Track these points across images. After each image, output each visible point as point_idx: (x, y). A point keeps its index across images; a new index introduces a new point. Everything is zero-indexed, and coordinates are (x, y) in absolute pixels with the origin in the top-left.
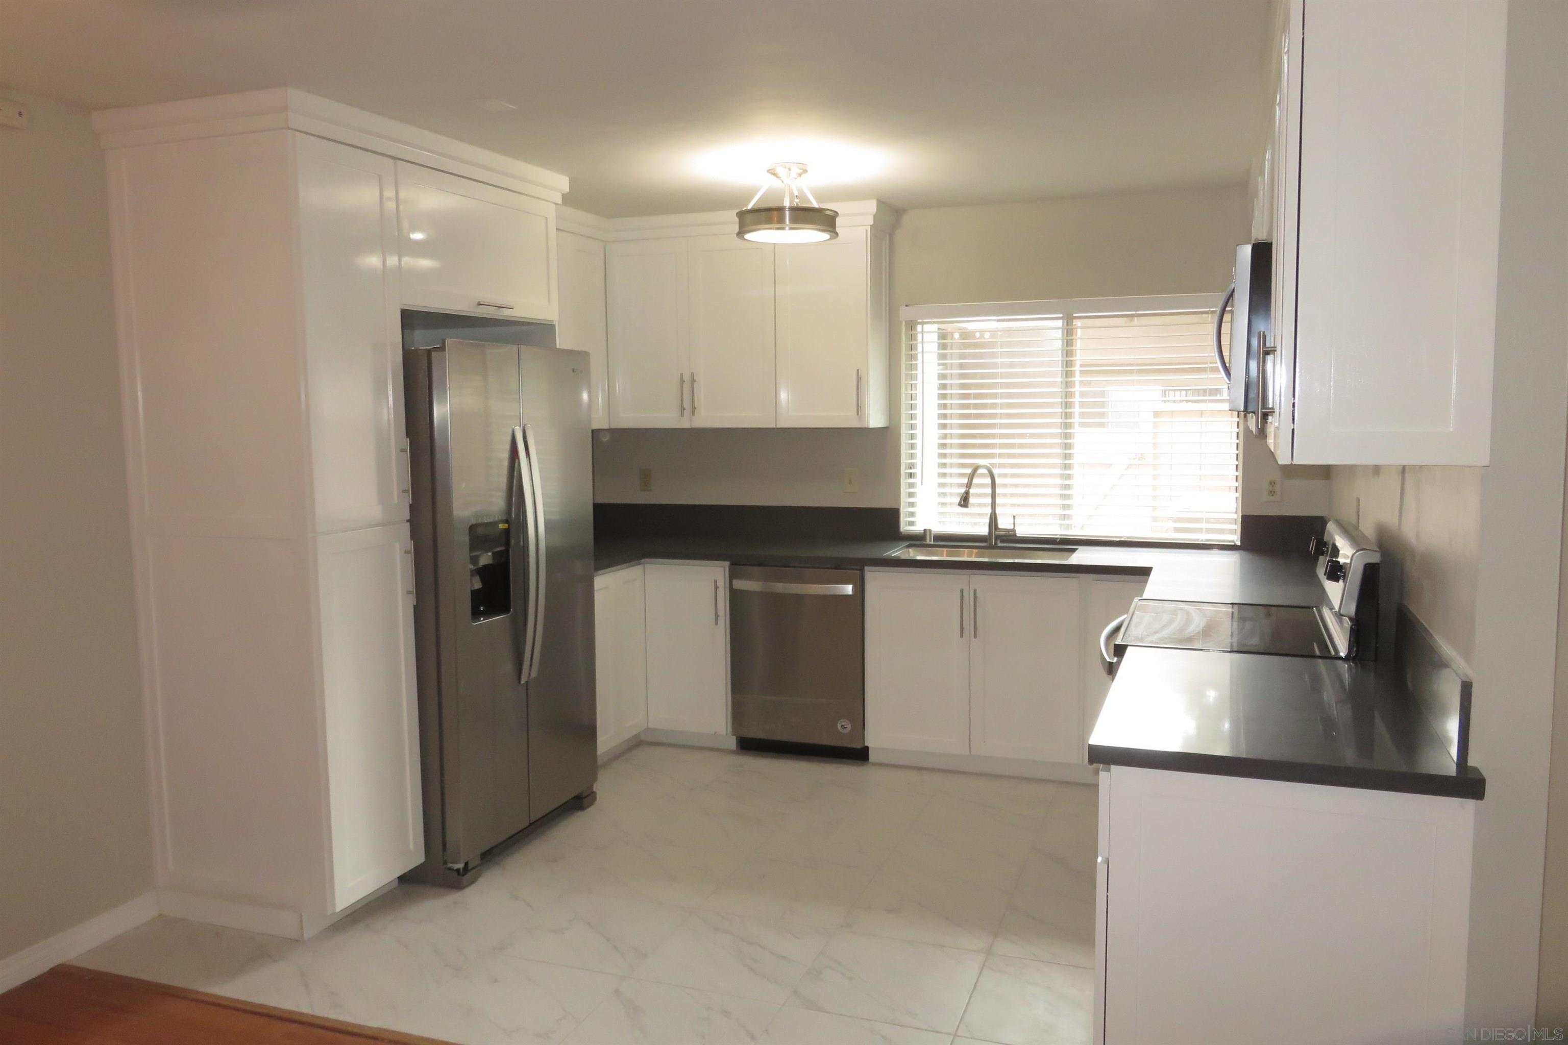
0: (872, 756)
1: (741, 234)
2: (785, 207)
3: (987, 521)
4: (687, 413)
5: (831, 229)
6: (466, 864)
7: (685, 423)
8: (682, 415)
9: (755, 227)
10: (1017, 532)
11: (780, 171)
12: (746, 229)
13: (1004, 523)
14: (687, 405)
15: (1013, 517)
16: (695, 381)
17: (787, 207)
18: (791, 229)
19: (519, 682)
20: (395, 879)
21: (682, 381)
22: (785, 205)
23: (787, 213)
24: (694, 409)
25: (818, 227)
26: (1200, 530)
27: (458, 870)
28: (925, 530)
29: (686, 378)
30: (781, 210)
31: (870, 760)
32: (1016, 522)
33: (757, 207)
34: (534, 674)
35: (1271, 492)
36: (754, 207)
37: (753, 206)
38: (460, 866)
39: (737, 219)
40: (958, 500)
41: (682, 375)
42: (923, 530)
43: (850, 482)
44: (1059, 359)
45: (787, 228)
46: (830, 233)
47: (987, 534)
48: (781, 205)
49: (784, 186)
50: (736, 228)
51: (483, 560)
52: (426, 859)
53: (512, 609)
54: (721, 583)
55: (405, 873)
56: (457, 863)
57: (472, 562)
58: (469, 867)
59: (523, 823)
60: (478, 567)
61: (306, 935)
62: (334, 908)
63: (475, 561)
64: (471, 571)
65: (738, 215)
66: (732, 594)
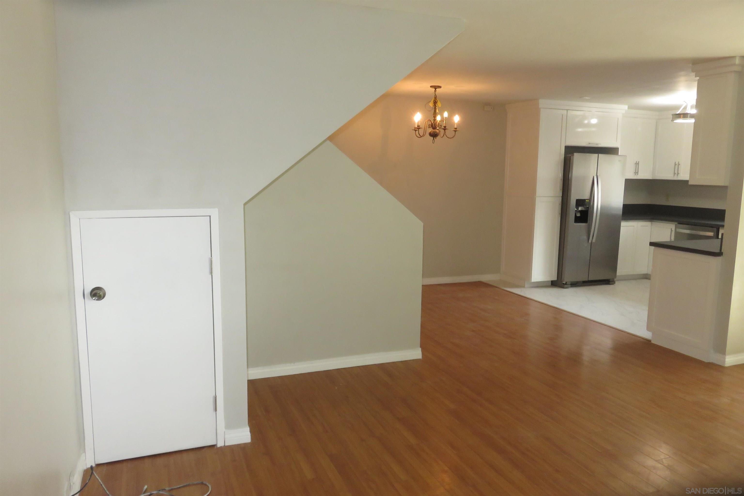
4: (676, 175)
6: (566, 282)
7: (675, 178)
8: (674, 175)
9: (676, 119)
14: (676, 172)
16: (680, 164)
19: (588, 242)
20: (550, 281)
21: (675, 165)
24: (678, 174)
27: (564, 284)
29: (677, 163)
34: (594, 240)
37: (680, 112)
38: (565, 283)
39: (672, 116)
41: (675, 163)
45: (688, 119)
50: (671, 119)
51: (580, 209)
52: (557, 279)
53: (588, 223)
54: (673, 229)
55: (552, 281)
56: (564, 282)
57: (577, 209)
58: (567, 283)
59: (586, 279)
60: (578, 210)
61: (526, 286)
62: (531, 280)
63: (578, 208)
64: (576, 211)
65: (673, 115)
66: (677, 233)
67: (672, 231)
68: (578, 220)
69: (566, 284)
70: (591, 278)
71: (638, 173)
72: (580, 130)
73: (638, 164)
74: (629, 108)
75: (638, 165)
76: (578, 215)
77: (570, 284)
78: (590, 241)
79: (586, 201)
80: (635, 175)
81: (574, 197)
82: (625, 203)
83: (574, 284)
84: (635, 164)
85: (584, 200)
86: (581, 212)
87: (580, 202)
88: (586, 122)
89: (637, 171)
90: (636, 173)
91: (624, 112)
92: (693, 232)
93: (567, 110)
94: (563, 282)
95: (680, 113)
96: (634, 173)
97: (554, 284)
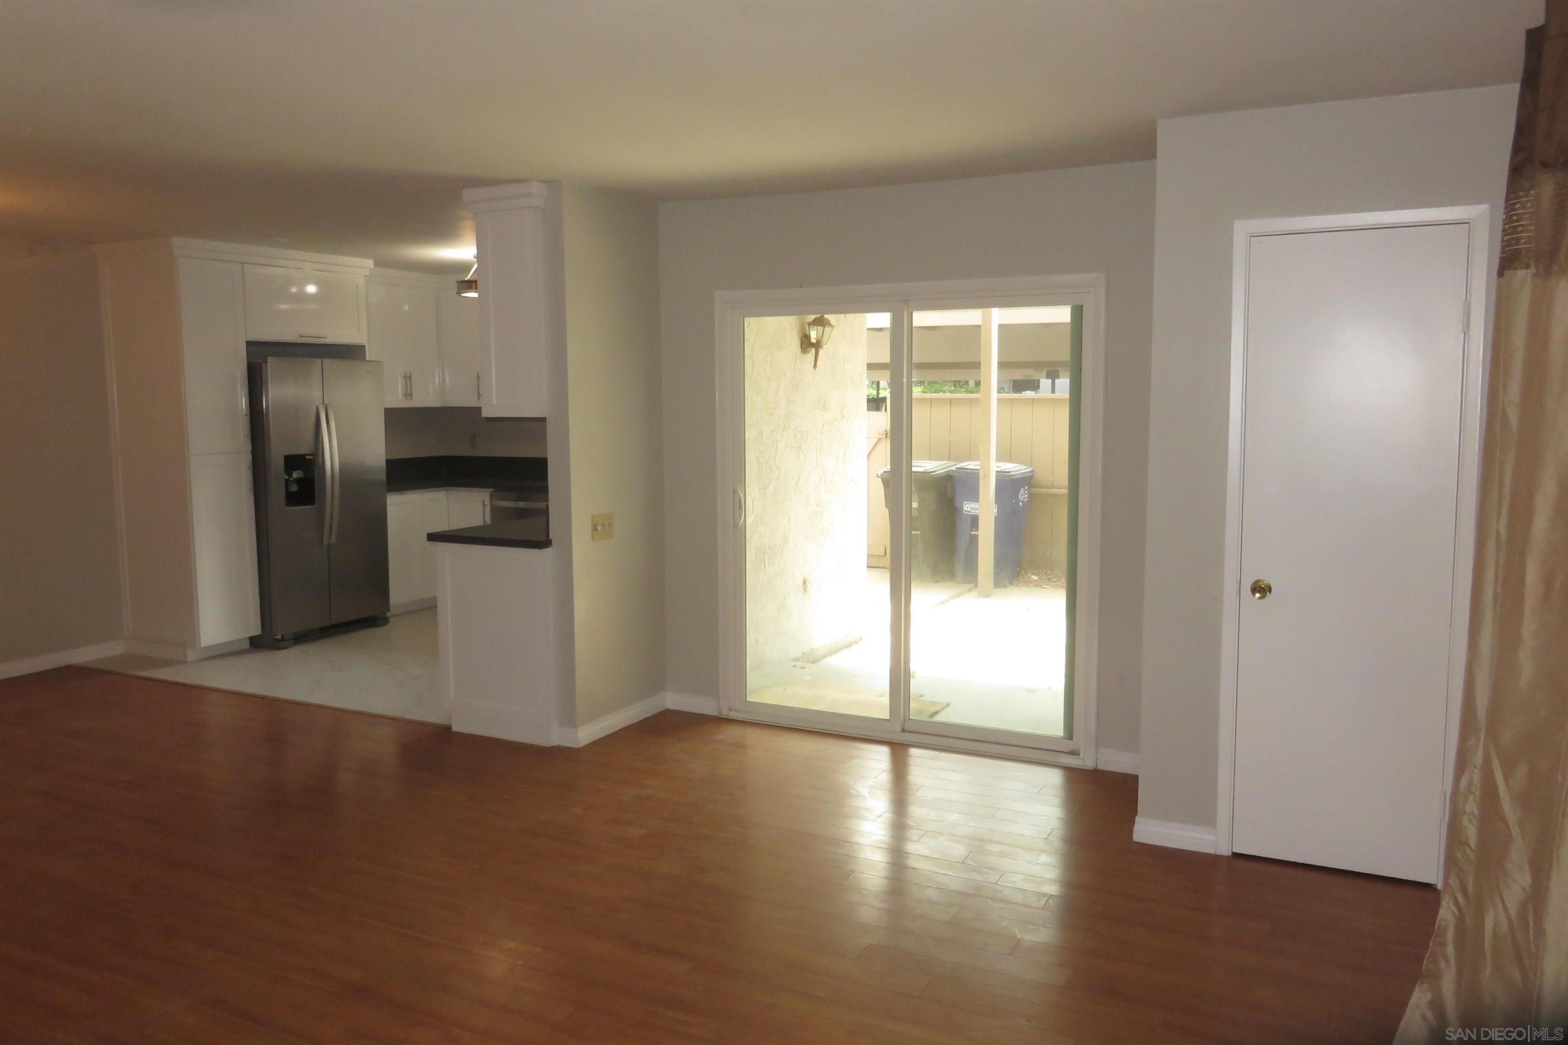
1: (459, 293)
6: (283, 636)
9: (465, 291)
19: (322, 544)
20: (246, 638)
27: (278, 640)
34: (334, 540)
38: (279, 637)
39: (456, 285)
50: (456, 290)
51: (295, 475)
52: (262, 633)
53: (317, 503)
54: (487, 502)
55: (252, 639)
56: (276, 635)
57: (287, 476)
58: (286, 638)
59: (325, 623)
60: (292, 479)
61: (189, 659)
62: (200, 644)
63: (290, 475)
64: (287, 481)
65: (457, 282)
66: (494, 509)
67: (484, 505)
68: (293, 499)
69: (283, 639)
70: (336, 619)
71: (411, 395)
72: (283, 307)
73: (410, 377)
74: (376, 265)
75: (411, 381)
76: (294, 488)
77: (292, 639)
78: (325, 543)
79: (307, 457)
80: (407, 399)
81: (278, 450)
82: (390, 457)
83: (302, 638)
84: (404, 377)
85: (302, 457)
86: (298, 481)
87: (293, 462)
88: (294, 290)
89: (409, 392)
90: (408, 395)
91: (367, 272)
92: (522, 504)
93: (242, 263)
94: (277, 637)
95: (471, 279)
96: (404, 395)
97: (256, 644)
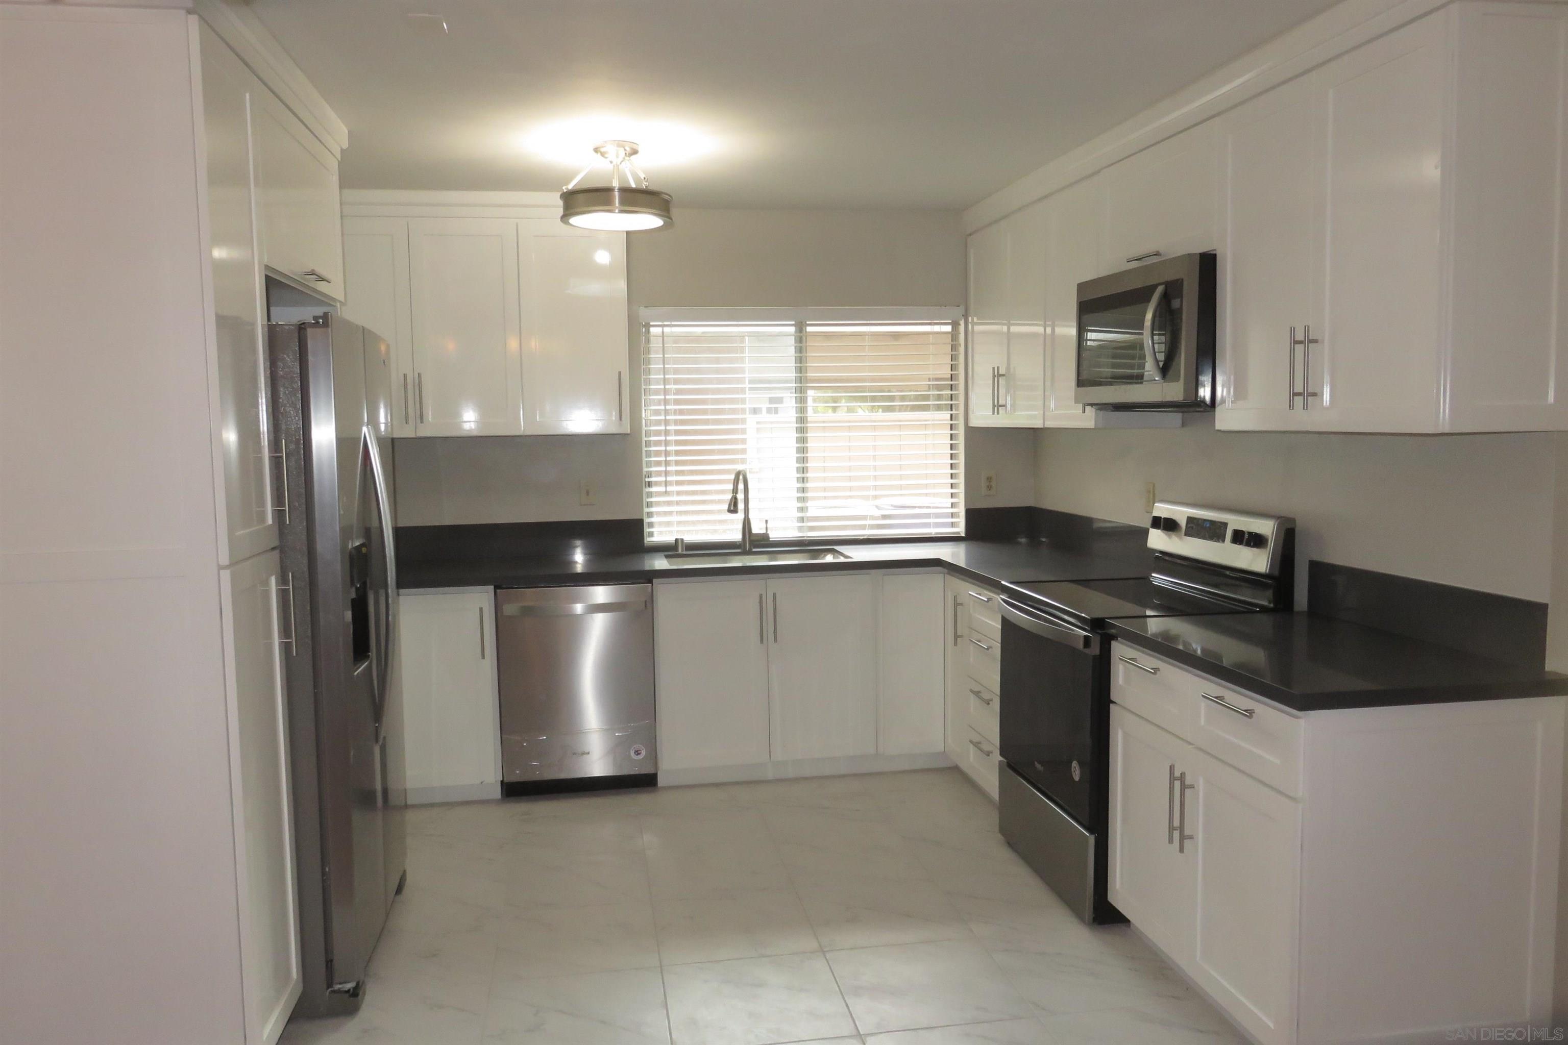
0: (661, 781)
1: (565, 217)
2: (614, 187)
3: (740, 526)
5: (666, 215)
9: (581, 211)
10: (771, 536)
11: (611, 150)
12: (572, 211)
13: (757, 528)
15: (765, 522)
17: (617, 188)
18: (621, 211)
22: (613, 186)
23: (617, 193)
25: (654, 211)
26: (927, 525)
28: (677, 540)
30: (608, 190)
31: (659, 786)
32: (768, 526)
33: (578, 187)
35: (988, 487)
36: (575, 188)
39: (560, 203)
40: (726, 507)
42: (674, 540)
43: (588, 493)
44: (793, 365)
45: (617, 211)
46: (663, 218)
47: (741, 540)
48: (610, 186)
49: (612, 167)
52: (305, 985)
53: (372, 651)
56: (349, 983)
58: (359, 985)
69: (356, 990)
79: (363, 550)
91: (339, 154)
